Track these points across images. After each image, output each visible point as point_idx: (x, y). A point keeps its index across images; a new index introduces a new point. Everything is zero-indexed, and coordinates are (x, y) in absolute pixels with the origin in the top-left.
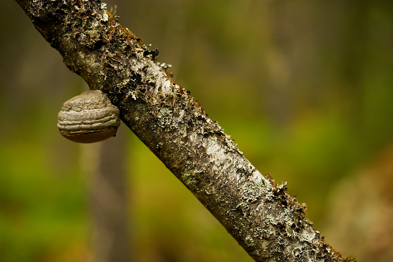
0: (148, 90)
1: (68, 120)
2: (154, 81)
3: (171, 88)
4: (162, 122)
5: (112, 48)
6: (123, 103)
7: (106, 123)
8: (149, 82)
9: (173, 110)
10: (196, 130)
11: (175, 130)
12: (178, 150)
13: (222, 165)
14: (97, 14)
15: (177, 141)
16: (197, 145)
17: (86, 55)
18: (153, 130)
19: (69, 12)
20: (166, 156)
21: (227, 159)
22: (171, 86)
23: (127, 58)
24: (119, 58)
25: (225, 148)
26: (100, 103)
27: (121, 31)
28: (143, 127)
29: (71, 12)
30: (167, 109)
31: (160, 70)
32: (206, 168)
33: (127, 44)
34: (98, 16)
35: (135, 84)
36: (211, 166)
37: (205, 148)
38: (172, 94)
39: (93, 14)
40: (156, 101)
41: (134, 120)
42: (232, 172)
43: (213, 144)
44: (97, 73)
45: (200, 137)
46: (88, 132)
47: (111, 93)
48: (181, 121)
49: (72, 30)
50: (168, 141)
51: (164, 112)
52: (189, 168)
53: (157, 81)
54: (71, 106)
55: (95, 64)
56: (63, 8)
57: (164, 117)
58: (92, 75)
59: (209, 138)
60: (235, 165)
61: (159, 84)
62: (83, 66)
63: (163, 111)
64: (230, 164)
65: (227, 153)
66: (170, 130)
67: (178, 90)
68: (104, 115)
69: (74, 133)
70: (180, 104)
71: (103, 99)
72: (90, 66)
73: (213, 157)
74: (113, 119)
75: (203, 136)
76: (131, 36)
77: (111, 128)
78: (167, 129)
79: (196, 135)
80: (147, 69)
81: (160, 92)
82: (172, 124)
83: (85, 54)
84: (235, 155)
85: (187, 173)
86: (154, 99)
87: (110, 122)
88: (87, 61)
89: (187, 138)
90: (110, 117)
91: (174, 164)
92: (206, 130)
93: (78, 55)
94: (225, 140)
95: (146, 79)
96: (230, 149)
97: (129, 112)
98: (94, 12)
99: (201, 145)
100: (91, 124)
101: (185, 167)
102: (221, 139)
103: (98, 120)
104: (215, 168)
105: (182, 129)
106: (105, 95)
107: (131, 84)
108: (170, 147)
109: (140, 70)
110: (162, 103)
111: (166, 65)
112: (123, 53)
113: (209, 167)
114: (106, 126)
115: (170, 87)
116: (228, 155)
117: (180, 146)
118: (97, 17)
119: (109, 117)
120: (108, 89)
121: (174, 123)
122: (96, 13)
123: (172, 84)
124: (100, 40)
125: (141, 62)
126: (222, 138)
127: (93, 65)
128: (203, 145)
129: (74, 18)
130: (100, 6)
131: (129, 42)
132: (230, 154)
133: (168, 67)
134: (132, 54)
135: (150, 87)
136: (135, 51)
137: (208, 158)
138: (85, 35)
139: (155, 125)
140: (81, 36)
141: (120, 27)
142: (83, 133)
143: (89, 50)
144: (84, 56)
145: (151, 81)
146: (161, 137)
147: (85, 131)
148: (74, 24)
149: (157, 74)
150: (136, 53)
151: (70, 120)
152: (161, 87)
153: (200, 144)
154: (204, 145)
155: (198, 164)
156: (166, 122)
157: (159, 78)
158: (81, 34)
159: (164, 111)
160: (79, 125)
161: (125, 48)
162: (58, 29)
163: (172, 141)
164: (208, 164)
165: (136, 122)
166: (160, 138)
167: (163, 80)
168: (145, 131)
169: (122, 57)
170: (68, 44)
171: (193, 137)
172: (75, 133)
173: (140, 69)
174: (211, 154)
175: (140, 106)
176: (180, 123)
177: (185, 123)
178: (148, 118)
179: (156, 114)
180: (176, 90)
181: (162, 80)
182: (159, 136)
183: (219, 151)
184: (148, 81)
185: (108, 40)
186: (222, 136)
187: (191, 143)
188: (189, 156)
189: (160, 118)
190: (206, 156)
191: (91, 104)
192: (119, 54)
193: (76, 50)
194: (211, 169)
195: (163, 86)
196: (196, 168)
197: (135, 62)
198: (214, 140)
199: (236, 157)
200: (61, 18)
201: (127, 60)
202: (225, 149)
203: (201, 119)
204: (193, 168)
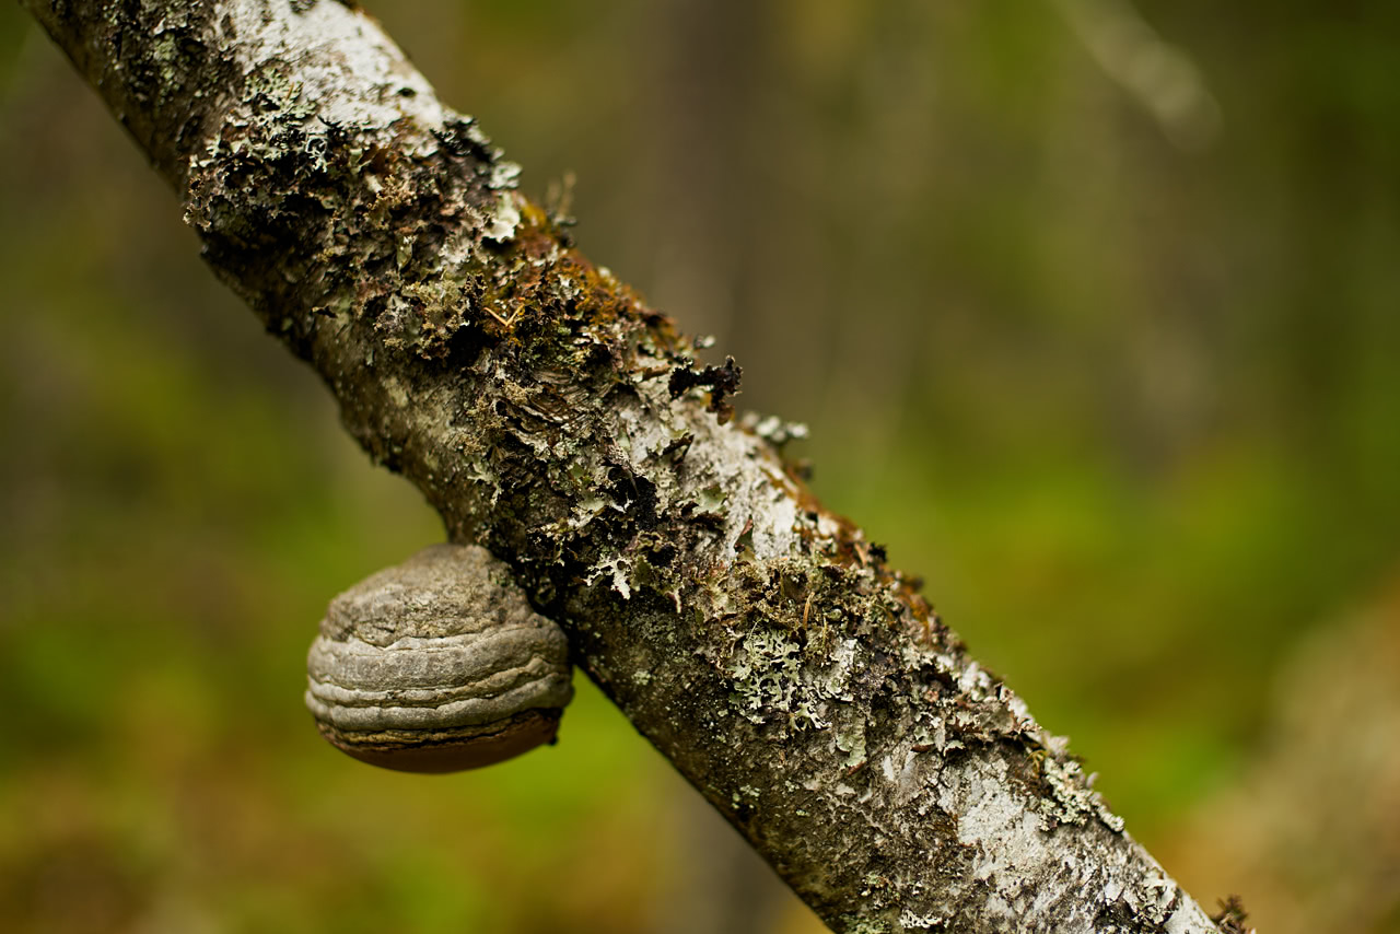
0: (691, 548)
1: (338, 682)
2: (718, 506)
3: (797, 535)
4: (751, 698)
5: (524, 360)
6: (577, 606)
7: (501, 698)
8: (697, 512)
9: (803, 642)
10: (910, 730)
11: (811, 734)
12: (829, 821)
13: (1029, 891)
14: (463, 210)
15: (823, 783)
16: (914, 800)
17: (416, 390)
18: (714, 731)
19: (340, 205)
20: (774, 844)
21: (1055, 863)
22: (798, 527)
23: (597, 403)
24: (556, 406)
25: (1044, 809)
26: (477, 606)
27: (571, 282)
28: (670, 714)
29: (350, 204)
30: (774, 637)
31: (752, 452)
32: (957, 905)
33: (597, 341)
34: (470, 220)
35: (629, 523)
36: (980, 895)
37: (949, 816)
38: (802, 563)
39: (449, 211)
40: (725, 599)
41: (630, 682)
42: (1076, 922)
43: (989, 795)
44: (463, 474)
45: (929, 762)
46: (422, 738)
47: (526, 562)
48: (839, 690)
49: (353, 281)
50: (781, 782)
51: (762, 651)
52: (877, 902)
53: (731, 504)
54: (354, 617)
55: (452, 431)
56: (314, 188)
57: (760, 674)
58: (443, 481)
59: (969, 768)
60: (1086, 888)
61: (741, 518)
62: (405, 441)
63: (757, 647)
64: (1064, 887)
65: (1051, 834)
66: (788, 732)
67: (830, 546)
68: (489, 666)
69: (361, 743)
70: (837, 610)
71: (488, 587)
72: (431, 442)
73: (988, 854)
74: (536, 678)
75: (943, 758)
76: (619, 304)
77: (526, 720)
78: (778, 730)
79: (912, 754)
80: (686, 451)
81: (744, 559)
82: (799, 708)
83: (410, 390)
84: (1086, 839)
85: (868, 923)
86: (716, 589)
87: (518, 695)
88: (419, 420)
89: (869, 769)
90: (520, 670)
91: (813, 881)
92: (955, 733)
93: (383, 392)
94: (1042, 774)
95: (682, 499)
96: (1064, 812)
97: (606, 646)
98: (455, 202)
99: (931, 802)
100: (433, 703)
101: (861, 897)
102: (1026, 766)
103: (465, 688)
104: (995, 905)
105: (845, 727)
106: (500, 571)
107: (610, 521)
108: (792, 807)
109: (652, 456)
110: (755, 608)
111: (782, 425)
112: (576, 381)
113: (968, 901)
114: (501, 713)
115: (794, 530)
116: (1056, 841)
117: (834, 804)
118: (464, 223)
119: (514, 671)
120: (512, 543)
121: (808, 704)
122: (462, 204)
123: (803, 517)
124: (467, 324)
125: (662, 421)
126: (1031, 760)
127: (446, 436)
128: (941, 803)
129: (363, 232)
130: (488, 176)
131: (607, 329)
132: (1064, 838)
133: (789, 437)
134: (620, 384)
135: (700, 534)
136: (632, 372)
137: (966, 863)
138: (405, 306)
139: (722, 708)
140: (391, 307)
141: (569, 265)
142: (396, 743)
143: (425, 371)
144: (408, 395)
145: (705, 506)
146: (749, 761)
147: (408, 734)
148: (362, 255)
149: (733, 474)
150: (638, 378)
151: (343, 684)
152: (750, 532)
153: (929, 796)
154: (947, 801)
155: (917, 888)
156: (770, 697)
157: (744, 489)
158: (390, 301)
159: (763, 647)
160: (380, 706)
161: (586, 358)
162: (301, 281)
163: (800, 785)
164: (965, 886)
165: (639, 693)
166: (743, 765)
167: (762, 498)
168: (679, 731)
169: (571, 399)
170: (342, 346)
171: (894, 767)
172: (367, 743)
173: (655, 453)
174: (979, 843)
175: (654, 624)
176: (835, 702)
177: (861, 700)
178: (688, 677)
179: (725, 661)
180: (823, 543)
181: (755, 500)
182: (738, 760)
183: (1018, 825)
184: (688, 509)
185: (507, 324)
186: (1029, 750)
187: (888, 794)
188: (877, 850)
189: (744, 677)
190: (955, 854)
191: (433, 615)
192: (559, 386)
193: (372, 372)
194: (979, 912)
195: (762, 527)
196: (909, 904)
197: (634, 421)
198: (993, 772)
199: (1094, 847)
200: (310, 231)
201: (592, 413)
202: (1044, 817)
203: (933, 679)
204: (897, 906)
